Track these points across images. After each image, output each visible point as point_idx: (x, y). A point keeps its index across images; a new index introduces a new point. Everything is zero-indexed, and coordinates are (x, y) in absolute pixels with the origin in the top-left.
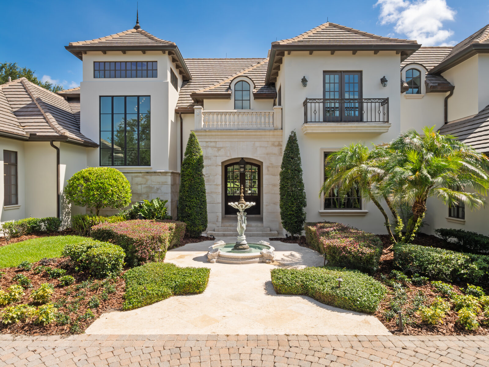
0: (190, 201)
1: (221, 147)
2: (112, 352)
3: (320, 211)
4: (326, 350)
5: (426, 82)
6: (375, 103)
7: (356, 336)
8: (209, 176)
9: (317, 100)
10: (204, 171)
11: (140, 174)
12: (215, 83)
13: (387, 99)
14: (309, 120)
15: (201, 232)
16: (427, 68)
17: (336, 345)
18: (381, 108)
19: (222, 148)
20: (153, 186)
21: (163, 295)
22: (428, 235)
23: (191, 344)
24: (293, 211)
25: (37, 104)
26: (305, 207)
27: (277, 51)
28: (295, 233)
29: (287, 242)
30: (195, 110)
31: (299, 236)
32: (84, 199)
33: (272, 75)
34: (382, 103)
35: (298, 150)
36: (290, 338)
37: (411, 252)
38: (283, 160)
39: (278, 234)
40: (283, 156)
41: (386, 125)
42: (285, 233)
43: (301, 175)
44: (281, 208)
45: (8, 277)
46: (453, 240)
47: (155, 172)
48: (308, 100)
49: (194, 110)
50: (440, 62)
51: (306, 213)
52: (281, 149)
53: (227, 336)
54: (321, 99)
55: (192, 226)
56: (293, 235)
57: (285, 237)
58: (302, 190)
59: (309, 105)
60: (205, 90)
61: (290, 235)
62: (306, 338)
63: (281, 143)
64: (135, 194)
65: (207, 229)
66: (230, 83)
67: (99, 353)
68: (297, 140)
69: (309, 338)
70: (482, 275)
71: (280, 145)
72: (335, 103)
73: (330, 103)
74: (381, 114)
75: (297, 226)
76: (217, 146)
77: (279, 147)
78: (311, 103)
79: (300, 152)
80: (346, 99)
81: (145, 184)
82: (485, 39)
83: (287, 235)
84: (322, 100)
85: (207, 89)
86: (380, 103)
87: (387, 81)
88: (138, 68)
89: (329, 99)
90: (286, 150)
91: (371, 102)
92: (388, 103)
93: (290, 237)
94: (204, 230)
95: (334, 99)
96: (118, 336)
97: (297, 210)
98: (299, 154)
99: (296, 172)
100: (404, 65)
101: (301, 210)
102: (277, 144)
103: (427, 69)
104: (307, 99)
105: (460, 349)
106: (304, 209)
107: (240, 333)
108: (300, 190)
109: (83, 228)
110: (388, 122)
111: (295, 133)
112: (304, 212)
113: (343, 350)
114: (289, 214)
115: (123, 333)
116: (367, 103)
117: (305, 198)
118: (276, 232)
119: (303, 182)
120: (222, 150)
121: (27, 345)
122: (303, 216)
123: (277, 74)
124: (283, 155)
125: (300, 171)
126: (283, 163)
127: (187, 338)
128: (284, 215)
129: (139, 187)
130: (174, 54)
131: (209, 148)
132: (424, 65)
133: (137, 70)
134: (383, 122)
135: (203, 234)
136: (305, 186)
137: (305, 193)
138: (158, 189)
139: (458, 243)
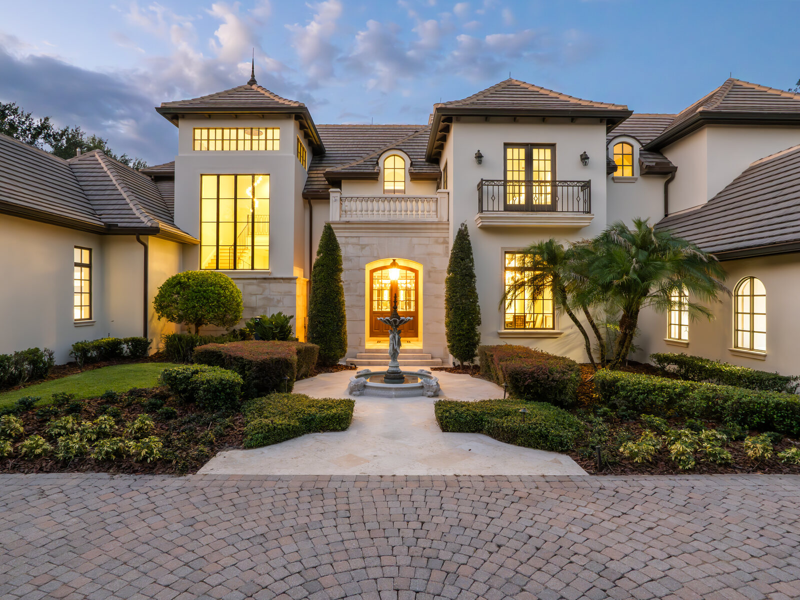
0: (324, 316)
1: (365, 245)
2: (237, 492)
3: (500, 331)
4: (505, 491)
5: (640, 160)
6: (573, 186)
7: (543, 476)
8: (349, 284)
9: (495, 182)
10: (343, 276)
11: (255, 281)
12: (357, 159)
13: (589, 182)
14: (485, 208)
15: (337, 359)
16: (642, 141)
17: (519, 486)
18: (581, 194)
19: (367, 245)
20: (272, 297)
21: (294, 431)
22: (641, 364)
23: (337, 485)
24: (463, 330)
25: (117, 185)
26: (479, 325)
27: (443, 115)
28: (465, 360)
29: (454, 373)
30: (331, 193)
31: (471, 364)
32: (180, 313)
33: (435, 149)
34: (582, 187)
35: (470, 248)
36: (460, 479)
37: (616, 380)
38: (451, 262)
39: (443, 362)
40: (450, 257)
41: (587, 216)
42: (451, 360)
43: (474, 282)
44: (447, 326)
45: (90, 410)
46: (672, 367)
47: (275, 279)
48: (484, 182)
49: (329, 195)
50: (659, 135)
51: (480, 334)
52: (447, 247)
53: (381, 476)
54: (501, 181)
55: (327, 350)
56: (462, 363)
57: (452, 366)
58: (475, 301)
59: (485, 188)
60: (344, 167)
61: (458, 363)
62: (481, 479)
63: (447, 239)
64: (247, 307)
65: (346, 354)
66: (378, 159)
67: (220, 493)
68: (469, 236)
69: (485, 479)
70: (705, 405)
71: (446, 242)
72: (519, 186)
73: (513, 185)
74: (581, 202)
75: (468, 351)
76: (361, 243)
77: (445, 245)
78: (488, 185)
79: (473, 251)
80: (535, 181)
81: (261, 294)
82: (716, 106)
83: (454, 363)
84: (503, 182)
85: (347, 166)
86: (580, 188)
87: (588, 158)
88: (254, 137)
89: (513, 181)
90: (454, 248)
91: (568, 186)
92: (589, 187)
93: (459, 365)
94: (342, 356)
95: (519, 181)
96: (243, 476)
97: (469, 329)
98: (472, 254)
99: (467, 278)
100: (611, 138)
101: (473, 329)
102: (441, 240)
103: (641, 144)
104: (482, 180)
105: (670, 488)
106: (479, 329)
107: (397, 473)
108: (473, 302)
109: (179, 352)
110: (589, 212)
111: (466, 225)
112: (478, 333)
113: (526, 490)
114: (458, 335)
115: (248, 473)
116: (562, 186)
117: (479, 313)
118: (440, 360)
119: (477, 291)
120: (367, 248)
121: (129, 484)
122: (477, 338)
123: (442, 147)
124: (450, 255)
125: (472, 276)
126: (450, 266)
127: (330, 479)
128: (451, 336)
129: (254, 298)
130: (302, 119)
131: (350, 246)
132: (638, 138)
133: (252, 140)
134: (584, 212)
135: (341, 362)
136: (479, 297)
137: (479, 306)
138: (279, 301)
139: (678, 371)
